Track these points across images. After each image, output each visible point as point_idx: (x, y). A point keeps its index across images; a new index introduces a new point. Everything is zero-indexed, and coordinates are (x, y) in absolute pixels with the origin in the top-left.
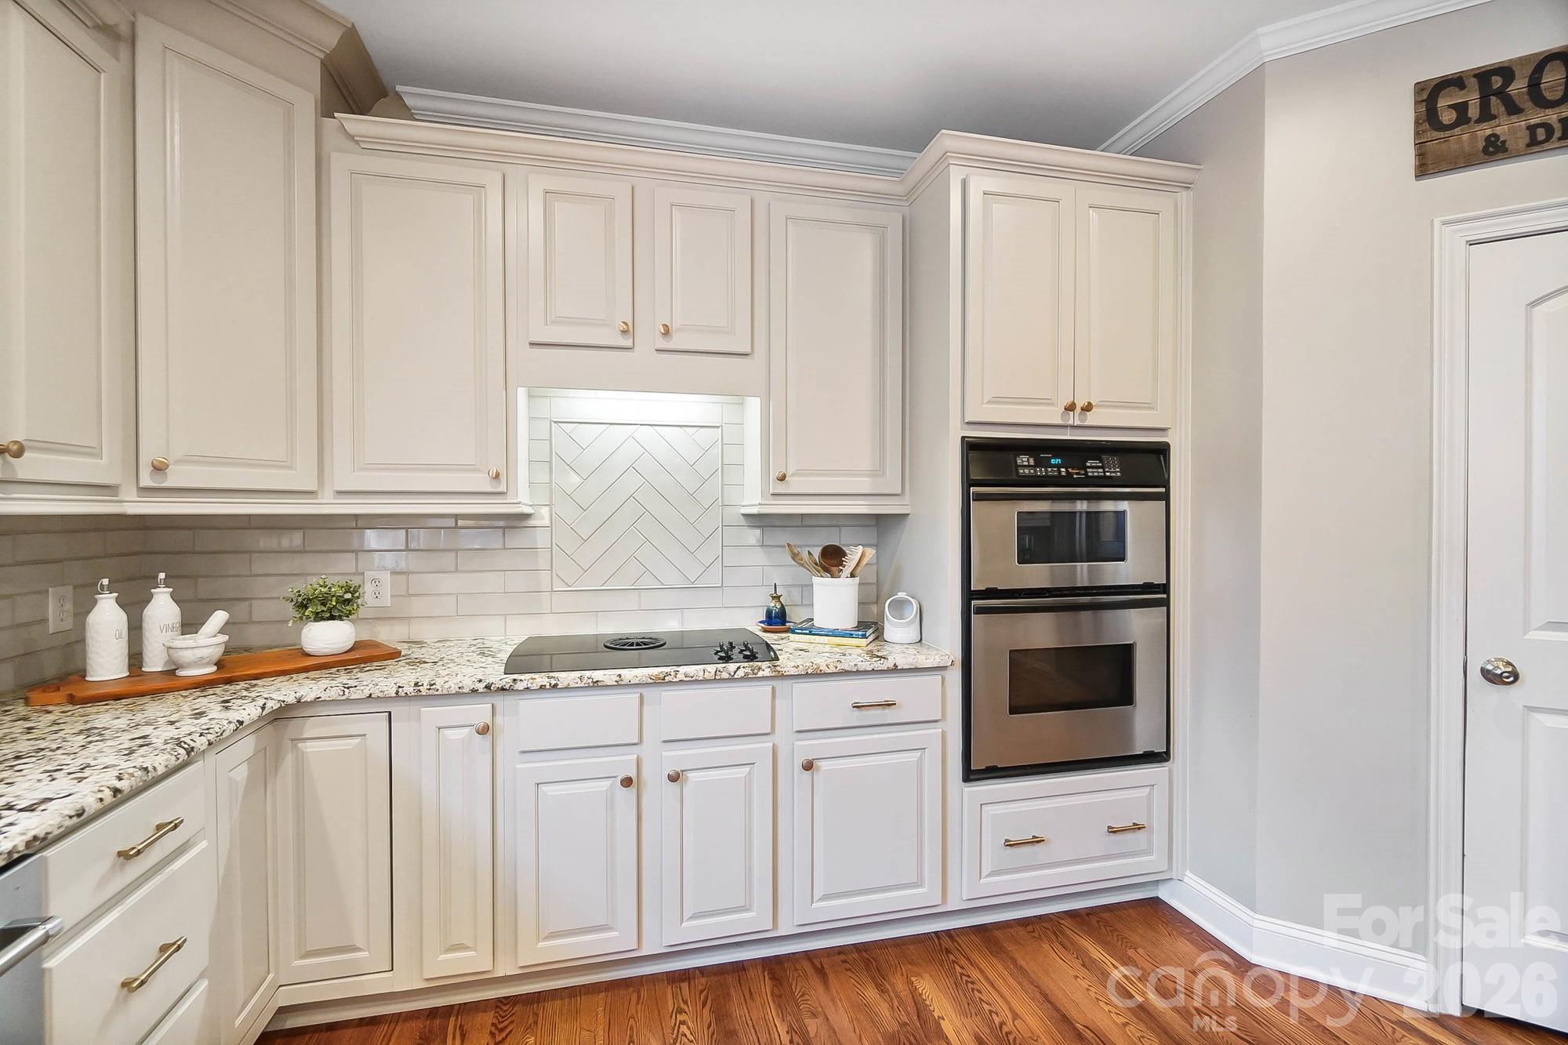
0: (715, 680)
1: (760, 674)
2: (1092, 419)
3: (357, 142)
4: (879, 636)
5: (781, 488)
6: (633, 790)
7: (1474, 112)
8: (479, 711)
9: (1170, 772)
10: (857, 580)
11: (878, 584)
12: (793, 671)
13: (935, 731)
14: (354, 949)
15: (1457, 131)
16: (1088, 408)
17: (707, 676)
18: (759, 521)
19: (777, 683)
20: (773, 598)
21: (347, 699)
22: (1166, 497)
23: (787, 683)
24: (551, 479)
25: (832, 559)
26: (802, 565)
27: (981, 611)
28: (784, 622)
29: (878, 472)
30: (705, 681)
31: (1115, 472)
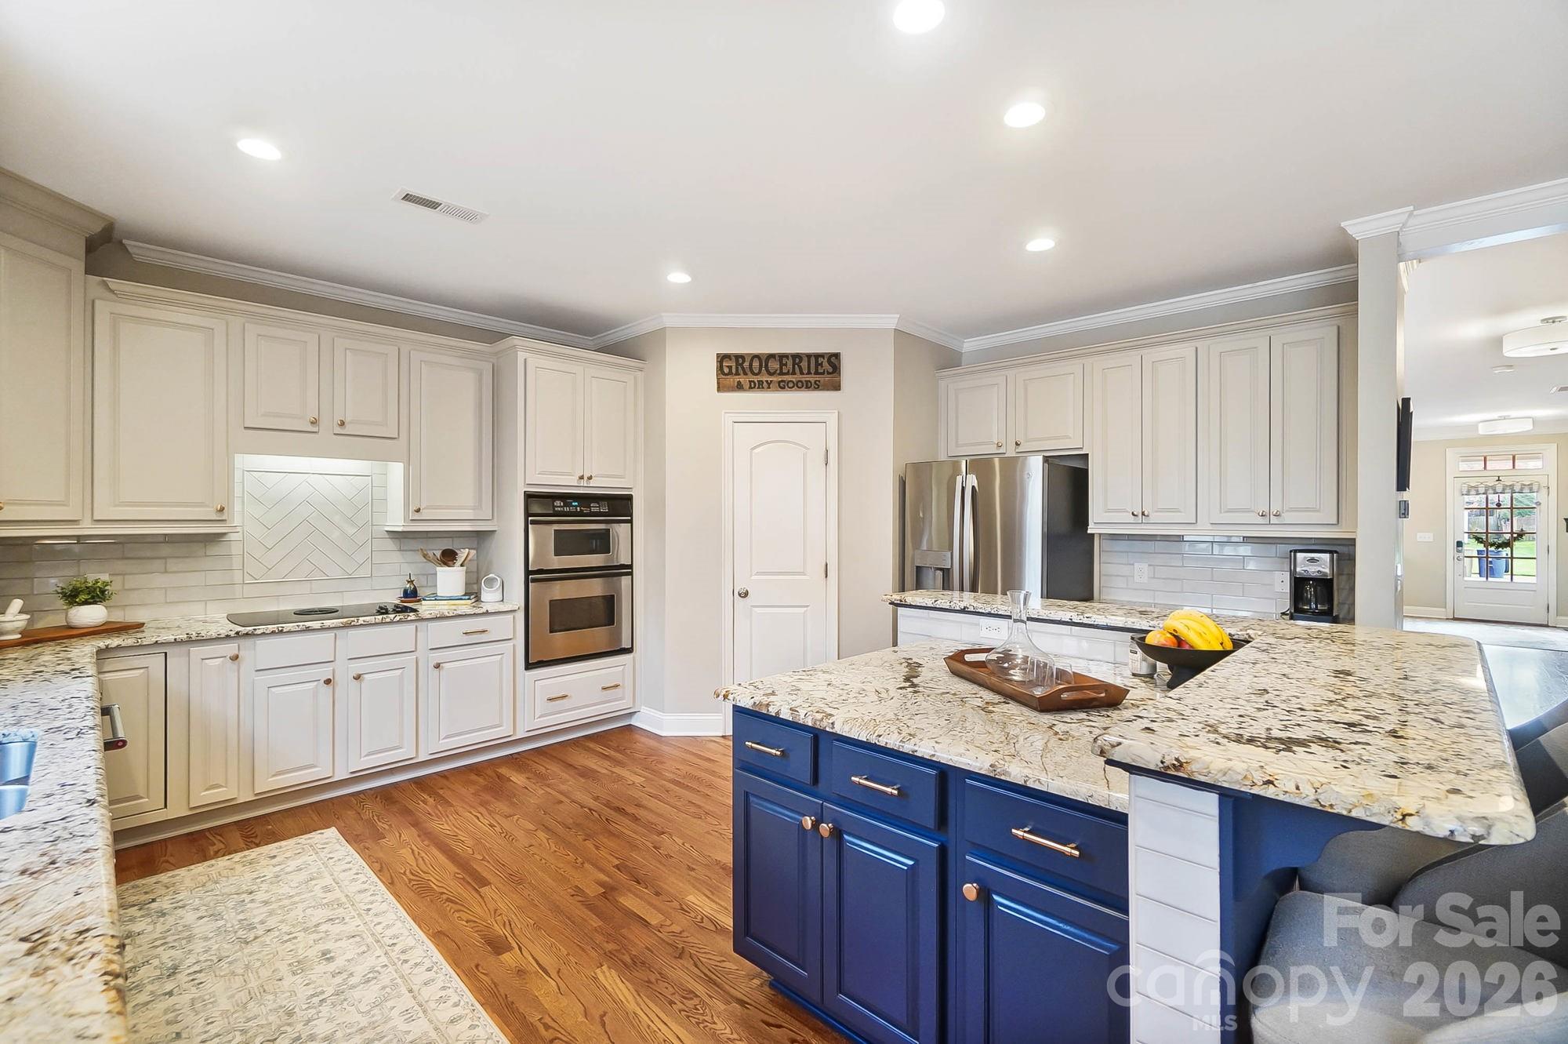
0: (382, 623)
1: (409, 618)
2: (592, 483)
3: (115, 294)
4: (478, 599)
5: (417, 516)
6: (330, 687)
7: (734, 371)
8: (231, 648)
9: (634, 658)
10: (465, 568)
11: (478, 572)
12: (429, 616)
13: (510, 644)
14: (138, 797)
15: (729, 377)
16: (590, 478)
17: (377, 621)
18: (396, 536)
19: (418, 624)
20: (409, 582)
21: (140, 645)
22: (631, 522)
23: (425, 623)
24: (243, 508)
25: (448, 557)
26: (430, 561)
27: (534, 580)
28: (416, 596)
29: (478, 506)
30: (376, 624)
31: (604, 509)
